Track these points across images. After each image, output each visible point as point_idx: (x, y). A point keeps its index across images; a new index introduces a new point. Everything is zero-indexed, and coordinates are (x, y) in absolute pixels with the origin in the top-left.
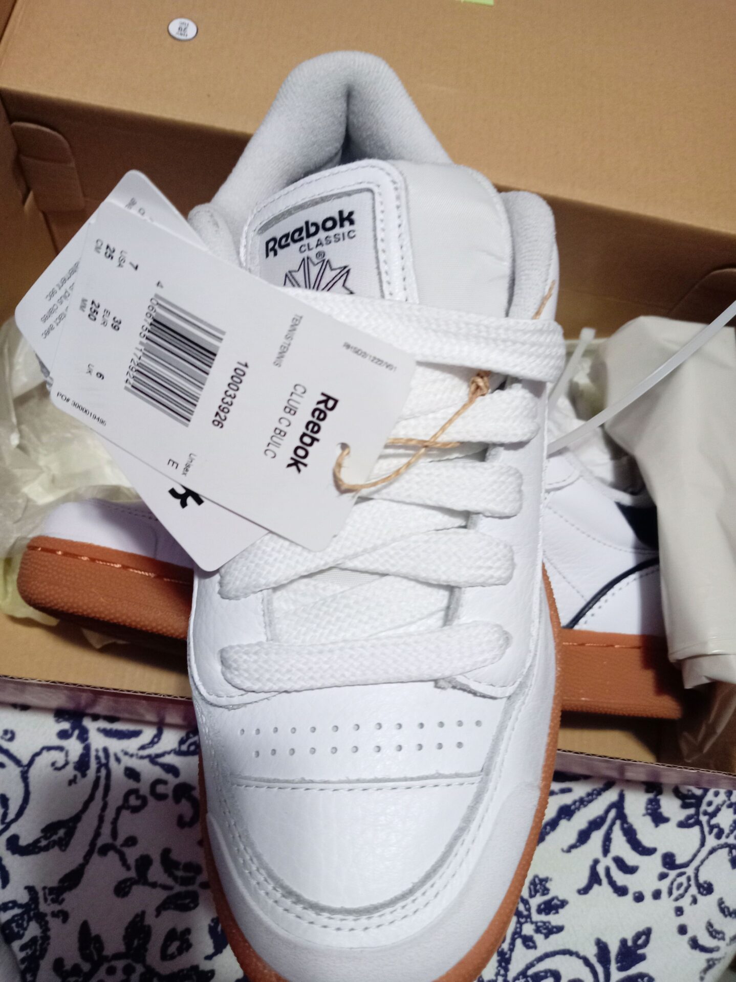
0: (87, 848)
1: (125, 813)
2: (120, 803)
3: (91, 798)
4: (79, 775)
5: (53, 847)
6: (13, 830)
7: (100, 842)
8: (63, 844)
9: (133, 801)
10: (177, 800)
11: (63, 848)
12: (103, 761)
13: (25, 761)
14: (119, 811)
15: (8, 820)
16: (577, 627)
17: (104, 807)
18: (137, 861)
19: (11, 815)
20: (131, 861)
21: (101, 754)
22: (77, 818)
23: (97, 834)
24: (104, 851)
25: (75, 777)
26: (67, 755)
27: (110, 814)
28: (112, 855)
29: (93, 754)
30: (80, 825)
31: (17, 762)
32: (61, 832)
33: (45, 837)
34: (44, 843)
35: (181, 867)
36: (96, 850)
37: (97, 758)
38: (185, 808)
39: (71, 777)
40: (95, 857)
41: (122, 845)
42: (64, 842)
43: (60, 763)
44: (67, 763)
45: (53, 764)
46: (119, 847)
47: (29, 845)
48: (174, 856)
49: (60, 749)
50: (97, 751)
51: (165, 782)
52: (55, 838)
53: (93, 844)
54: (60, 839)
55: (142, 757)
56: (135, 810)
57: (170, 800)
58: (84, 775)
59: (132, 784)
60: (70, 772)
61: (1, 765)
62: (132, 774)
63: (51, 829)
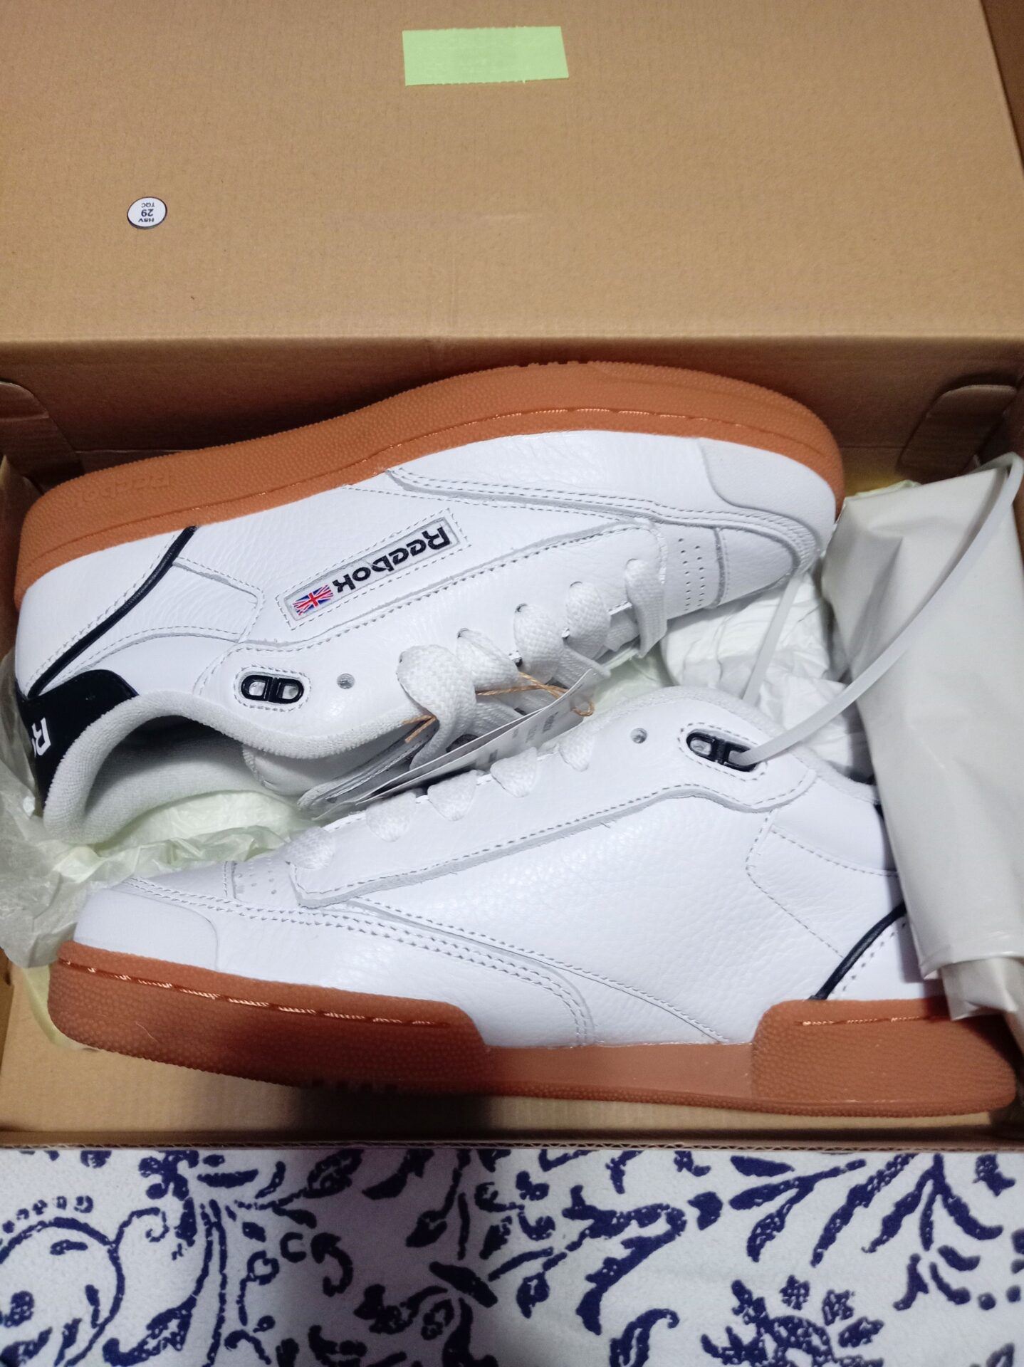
0: (210, 1341)
1: (253, 1287)
2: (244, 1274)
3: (205, 1272)
4: (184, 1243)
5: (165, 1347)
6: (109, 1332)
7: (226, 1331)
8: (177, 1341)
9: (261, 1269)
10: (319, 1258)
11: (179, 1346)
12: (213, 1219)
13: (112, 1236)
14: (243, 1284)
15: (101, 1320)
16: (831, 997)
17: (224, 1284)
18: (278, 1349)
19: (104, 1313)
20: (270, 1351)
21: (209, 1211)
22: (190, 1303)
23: (221, 1320)
24: (233, 1341)
25: (180, 1246)
26: (164, 1219)
27: (233, 1291)
28: (243, 1345)
29: (198, 1211)
30: (195, 1311)
31: (102, 1238)
32: (173, 1325)
33: (154, 1336)
34: (152, 1344)
35: (337, 1349)
36: (222, 1342)
37: (205, 1216)
38: (331, 1267)
39: (175, 1249)
40: (222, 1349)
41: (255, 1331)
42: (178, 1338)
43: (157, 1232)
44: (166, 1230)
45: (148, 1234)
46: (251, 1334)
47: (134, 1350)
48: (326, 1335)
49: (155, 1211)
50: (202, 1207)
51: (298, 1236)
52: (166, 1334)
53: (216, 1335)
54: (174, 1335)
55: (263, 1207)
56: (265, 1280)
57: (309, 1259)
58: (191, 1243)
59: (256, 1246)
60: (172, 1241)
61: (81, 1247)
62: (253, 1231)
63: (158, 1323)
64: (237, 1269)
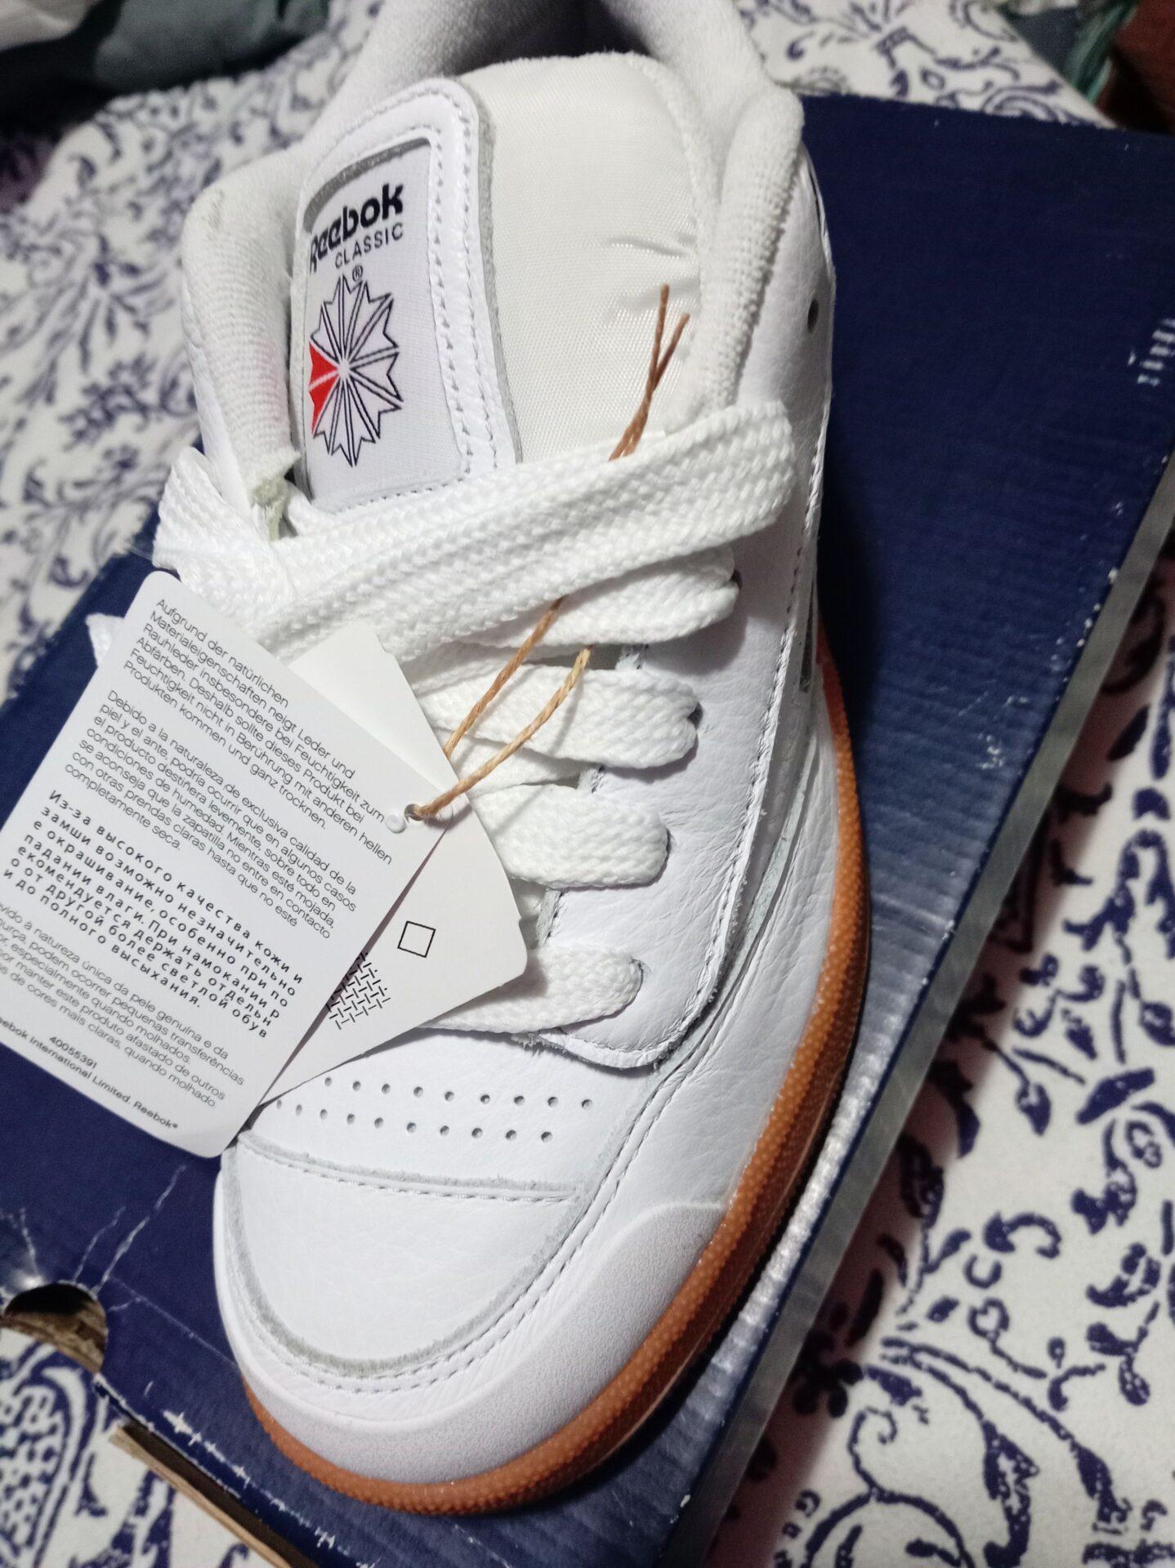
0: (1045, 1428)
1: (1005, 1342)
2: (984, 1345)
3: (961, 1392)
4: (914, 1401)
5: (1025, 1487)
6: (975, 1549)
7: (1043, 1403)
8: (1026, 1468)
9: (989, 1322)
10: (1007, 1247)
11: (1033, 1470)
12: (904, 1352)
13: (862, 1488)
14: (997, 1352)
15: (955, 1553)
17: (986, 1376)
18: (1093, 1348)
19: (949, 1544)
20: (1092, 1358)
21: (892, 1352)
22: (989, 1431)
23: (1028, 1403)
24: (1057, 1398)
25: (917, 1408)
26: (874, 1411)
27: (999, 1370)
28: (1067, 1389)
29: (886, 1366)
30: (1003, 1428)
31: (859, 1502)
32: (1005, 1464)
33: (1006, 1495)
34: (1014, 1502)
35: (1125, 1277)
36: (1051, 1412)
37: (896, 1360)
38: (1028, 1239)
39: (915, 1416)
40: (1062, 1417)
41: (1059, 1366)
42: (1024, 1466)
43: (886, 1428)
44: (888, 1416)
45: (883, 1440)
46: (1060, 1373)
47: (1011, 1530)
48: (1103, 1284)
49: (860, 1419)
50: (884, 1357)
51: (973, 1260)
52: (1011, 1478)
53: (1042, 1416)
54: (1017, 1469)
55: (920, 1284)
56: (1004, 1323)
57: (1006, 1259)
58: (918, 1393)
59: (959, 1316)
60: (905, 1415)
61: (856, 1532)
62: (942, 1310)
63: (993, 1480)
64: (975, 1351)
